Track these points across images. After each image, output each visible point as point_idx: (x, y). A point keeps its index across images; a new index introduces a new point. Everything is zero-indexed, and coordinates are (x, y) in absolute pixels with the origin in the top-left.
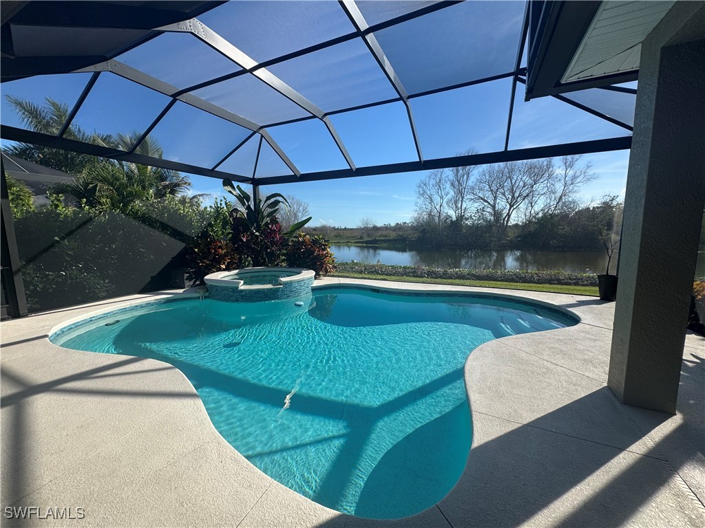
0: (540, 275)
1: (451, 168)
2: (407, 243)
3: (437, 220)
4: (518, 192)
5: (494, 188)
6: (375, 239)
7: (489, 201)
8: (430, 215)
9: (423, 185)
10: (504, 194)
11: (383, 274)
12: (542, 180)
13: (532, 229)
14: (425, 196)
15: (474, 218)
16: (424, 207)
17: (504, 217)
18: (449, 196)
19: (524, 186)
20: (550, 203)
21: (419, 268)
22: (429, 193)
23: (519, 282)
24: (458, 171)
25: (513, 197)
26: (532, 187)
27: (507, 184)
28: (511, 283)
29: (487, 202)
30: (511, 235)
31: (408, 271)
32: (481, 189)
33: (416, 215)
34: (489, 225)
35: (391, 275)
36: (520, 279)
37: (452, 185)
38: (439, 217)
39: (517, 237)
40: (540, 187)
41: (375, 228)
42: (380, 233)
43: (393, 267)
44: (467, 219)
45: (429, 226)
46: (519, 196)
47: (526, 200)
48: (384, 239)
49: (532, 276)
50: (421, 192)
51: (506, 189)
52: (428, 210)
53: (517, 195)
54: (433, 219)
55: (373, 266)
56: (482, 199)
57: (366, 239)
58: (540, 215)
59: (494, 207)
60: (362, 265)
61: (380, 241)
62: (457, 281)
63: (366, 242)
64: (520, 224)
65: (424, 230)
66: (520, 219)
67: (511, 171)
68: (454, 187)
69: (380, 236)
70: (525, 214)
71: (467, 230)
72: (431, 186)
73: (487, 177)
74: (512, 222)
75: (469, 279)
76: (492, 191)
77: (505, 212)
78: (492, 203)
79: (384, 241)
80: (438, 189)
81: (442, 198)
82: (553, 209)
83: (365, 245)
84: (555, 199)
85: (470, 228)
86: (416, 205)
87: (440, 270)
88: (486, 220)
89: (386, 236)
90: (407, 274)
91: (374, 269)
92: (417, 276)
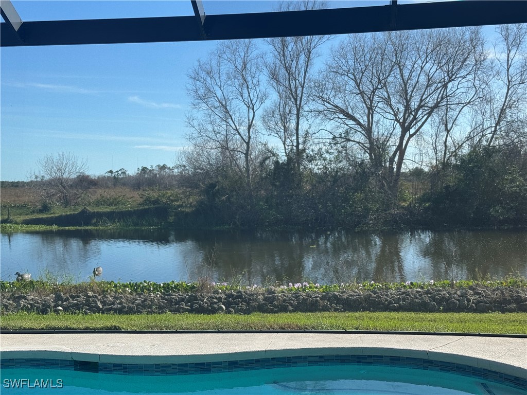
0: (480, 290)
1: (269, 39)
2: (171, 219)
3: (242, 161)
4: (418, 98)
5: (367, 87)
6: (84, 212)
7: (357, 116)
8: (224, 148)
9: (203, 74)
10: (388, 101)
11: (108, 309)
12: (463, 73)
13: (451, 180)
14: (212, 101)
15: (327, 156)
16: (210, 128)
17: (391, 154)
18: (268, 104)
19: (428, 86)
20: (482, 124)
21: (203, 286)
22: (219, 94)
23: (438, 311)
24: (284, 45)
25: (407, 107)
26: (445, 86)
27: (394, 80)
28: (422, 315)
29: (354, 119)
30: (410, 195)
31: (175, 296)
32: (338, 90)
33: (189, 148)
34: (362, 174)
35: (130, 311)
36: (439, 303)
37: (274, 76)
38: (247, 155)
39: (422, 200)
40: (461, 88)
41: (85, 182)
42: (99, 193)
43: (136, 288)
44: (311, 159)
45: (226, 177)
46: (420, 107)
47: (434, 115)
48: (108, 209)
49: (464, 295)
50: (202, 91)
51: (391, 90)
52: (221, 137)
53: (414, 103)
54: (233, 159)
55: (81, 289)
56: (342, 112)
57: (58, 211)
58: (465, 150)
59: (368, 131)
60: (49, 288)
61: (99, 215)
62: (301, 318)
63: (59, 221)
64: (426, 170)
65: (212, 186)
66: (426, 160)
67: (399, 51)
68: (278, 81)
69: (98, 203)
70: (435, 148)
71: (314, 186)
72: (224, 77)
73: (351, 62)
74: (408, 165)
75: (325, 309)
76: (362, 93)
77: (394, 142)
78: (364, 120)
79: (111, 216)
80: (241, 86)
81: (251, 106)
82: (490, 136)
83: (55, 228)
84: (492, 115)
85: (321, 178)
86: (190, 121)
87: (255, 288)
88: (354, 164)
89: (115, 202)
90: (174, 306)
91: (82, 299)
92: (201, 310)
